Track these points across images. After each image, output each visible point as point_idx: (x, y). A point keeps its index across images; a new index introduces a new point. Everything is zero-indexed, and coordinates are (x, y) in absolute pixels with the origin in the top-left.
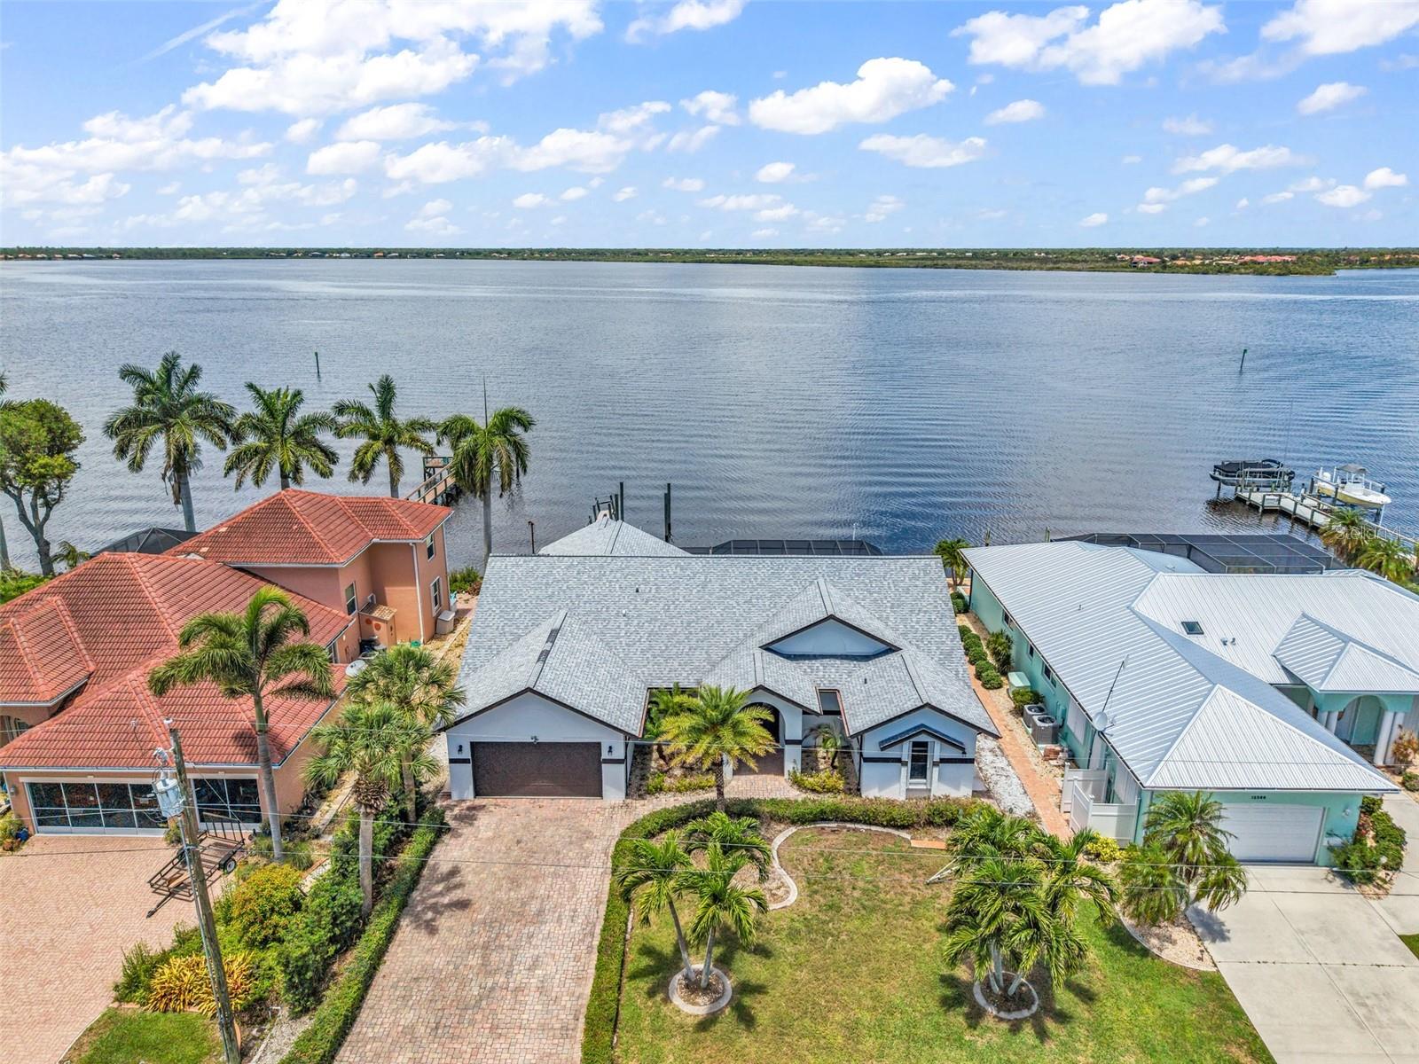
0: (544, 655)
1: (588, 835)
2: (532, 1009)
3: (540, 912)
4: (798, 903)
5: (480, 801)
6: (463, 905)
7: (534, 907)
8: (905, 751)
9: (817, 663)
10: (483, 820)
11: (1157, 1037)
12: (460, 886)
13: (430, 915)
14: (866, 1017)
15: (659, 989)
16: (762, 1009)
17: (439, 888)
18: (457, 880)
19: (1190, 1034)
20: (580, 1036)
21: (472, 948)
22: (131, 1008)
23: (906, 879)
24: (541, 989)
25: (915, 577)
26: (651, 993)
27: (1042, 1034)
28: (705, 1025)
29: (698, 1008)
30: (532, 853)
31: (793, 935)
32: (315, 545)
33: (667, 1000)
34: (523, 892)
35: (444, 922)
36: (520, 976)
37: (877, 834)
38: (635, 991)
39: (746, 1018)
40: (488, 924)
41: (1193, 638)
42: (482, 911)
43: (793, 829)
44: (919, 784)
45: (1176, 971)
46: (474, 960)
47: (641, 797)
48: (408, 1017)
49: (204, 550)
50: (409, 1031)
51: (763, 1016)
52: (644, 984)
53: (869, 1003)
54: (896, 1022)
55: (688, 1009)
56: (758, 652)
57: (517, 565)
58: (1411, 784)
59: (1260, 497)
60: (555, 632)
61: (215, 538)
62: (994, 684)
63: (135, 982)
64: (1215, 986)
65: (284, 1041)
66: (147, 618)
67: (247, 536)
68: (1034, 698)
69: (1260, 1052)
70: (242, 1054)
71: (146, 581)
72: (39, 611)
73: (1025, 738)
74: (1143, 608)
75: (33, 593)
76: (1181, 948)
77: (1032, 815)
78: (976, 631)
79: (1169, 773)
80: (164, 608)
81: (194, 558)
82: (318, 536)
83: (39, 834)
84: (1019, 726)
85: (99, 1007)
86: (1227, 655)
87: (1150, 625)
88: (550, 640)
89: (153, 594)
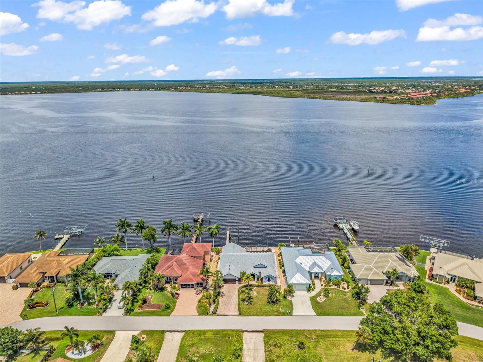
0: (229, 269)
1: (235, 288)
2: (233, 303)
3: (232, 296)
4: (256, 294)
5: (223, 285)
6: (225, 295)
8: (267, 279)
9: (259, 269)
10: (224, 287)
11: (285, 305)
13: (222, 296)
15: (244, 302)
16: (252, 303)
18: (223, 293)
19: (287, 305)
20: (237, 305)
22: (199, 304)
27: (275, 305)
28: (248, 304)
29: (247, 303)
30: (230, 290)
31: (255, 297)
34: (230, 294)
35: (224, 296)
36: (231, 301)
37: (264, 288)
38: (241, 302)
39: (251, 304)
40: (228, 297)
41: (301, 265)
42: (226, 296)
43: (256, 287)
44: (269, 282)
45: (288, 300)
46: (227, 300)
47: (240, 284)
50: (223, 305)
52: (242, 301)
53: (261, 303)
54: (263, 304)
56: (252, 268)
57: (224, 255)
58: (321, 282)
59: (340, 226)
60: (230, 265)
61: (187, 252)
62: (281, 268)
63: (199, 302)
64: (291, 301)
65: (213, 306)
66: (186, 265)
67: (190, 251)
68: (284, 271)
69: (292, 306)
70: (210, 307)
71: (184, 260)
72: (174, 264)
73: (282, 276)
74: (296, 261)
75: (172, 262)
76: (289, 298)
77: (280, 286)
78: (281, 260)
79: (291, 282)
80: (187, 264)
81: (185, 255)
82: (199, 251)
83: (181, 289)
84: (282, 275)
85: (197, 304)
86: (304, 267)
87: (296, 263)
88: (230, 267)
89: (185, 261)
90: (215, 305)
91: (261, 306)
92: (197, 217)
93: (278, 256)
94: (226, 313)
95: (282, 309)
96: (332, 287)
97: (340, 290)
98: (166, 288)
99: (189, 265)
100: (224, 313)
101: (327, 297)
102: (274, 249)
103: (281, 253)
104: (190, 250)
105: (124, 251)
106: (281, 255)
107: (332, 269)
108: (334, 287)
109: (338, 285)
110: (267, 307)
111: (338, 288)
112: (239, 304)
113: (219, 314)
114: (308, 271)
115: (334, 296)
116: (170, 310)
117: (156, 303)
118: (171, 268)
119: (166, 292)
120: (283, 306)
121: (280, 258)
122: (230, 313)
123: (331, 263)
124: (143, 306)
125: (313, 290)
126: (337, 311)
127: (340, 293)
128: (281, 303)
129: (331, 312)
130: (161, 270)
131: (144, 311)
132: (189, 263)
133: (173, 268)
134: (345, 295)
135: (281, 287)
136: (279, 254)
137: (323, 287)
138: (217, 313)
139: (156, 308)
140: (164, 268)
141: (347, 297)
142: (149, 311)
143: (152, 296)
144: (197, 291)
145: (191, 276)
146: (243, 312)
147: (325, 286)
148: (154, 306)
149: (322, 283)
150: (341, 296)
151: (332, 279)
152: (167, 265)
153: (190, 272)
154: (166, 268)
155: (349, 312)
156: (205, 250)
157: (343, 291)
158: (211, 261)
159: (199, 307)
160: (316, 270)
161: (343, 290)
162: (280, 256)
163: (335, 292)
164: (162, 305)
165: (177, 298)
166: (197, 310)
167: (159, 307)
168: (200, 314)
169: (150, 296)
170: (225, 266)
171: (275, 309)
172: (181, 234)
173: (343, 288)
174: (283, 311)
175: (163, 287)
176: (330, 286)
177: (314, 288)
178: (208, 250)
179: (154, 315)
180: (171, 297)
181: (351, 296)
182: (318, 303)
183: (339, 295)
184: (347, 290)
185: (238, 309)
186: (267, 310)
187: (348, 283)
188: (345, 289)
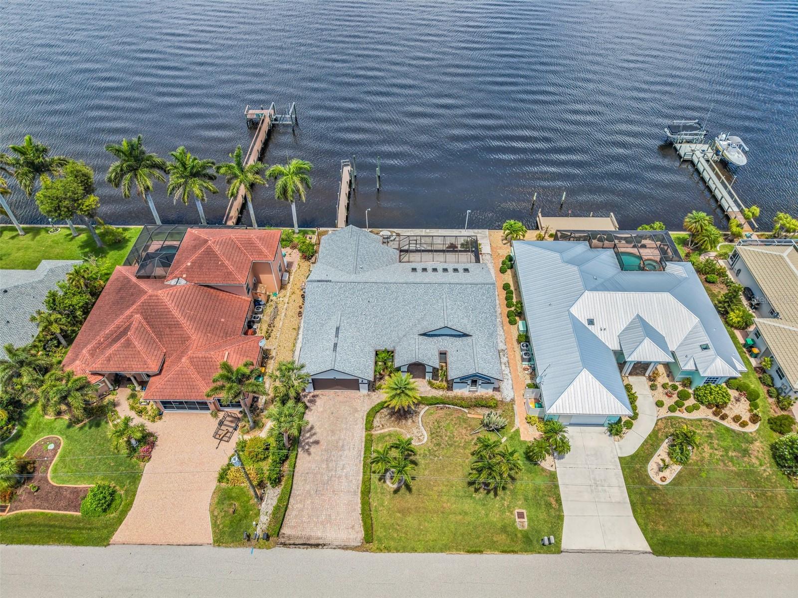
0: (335, 345)
1: (356, 410)
2: (344, 485)
3: (343, 446)
4: (427, 443)
5: (317, 392)
6: (317, 442)
7: (340, 444)
8: (469, 382)
9: (440, 338)
10: (319, 402)
11: (530, 495)
12: (315, 434)
13: (307, 447)
14: (445, 489)
15: (383, 479)
16: (414, 486)
17: (308, 435)
18: (313, 431)
19: (541, 494)
20: (360, 495)
21: (322, 461)
22: (224, 485)
23: (464, 431)
24: (346, 477)
25: (483, 294)
26: (380, 480)
27: (496, 495)
28: (396, 491)
29: (394, 485)
30: (337, 418)
31: (425, 456)
32: (230, 273)
33: (385, 482)
34: (337, 437)
35: (313, 450)
36: (339, 472)
37: (457, 410)
38: (374, 480)
39: (409, 488)
40: (327, 451)
41: (590, 327)
42: (324, 445)
43: (427, 407)
44: (474, 388)
45: (543, 470)
46: (324, 466)
47: (374, 391)
48: (308, 487)
49: (184, 276)
50: (309, 492)
51: (414, 489)
52: (378, 476)
53: (446, 483)
54: (453, 492)
55: (391, 485)
56: (417, 337)
57: (318, 287)
58: (653, 387)
59: (685, 149)
60: (338, 329)
61: (187, 269)
62: (512, 323)
63: (222, 477)
64: (553, 476)
65: (272, 496)
66: (178, 325)
67: (201, 267)
68: (525, 339)
69: (559, 500)
70: (261, 499)
71: (171, 306)
72: (135, 325)
73: (518, 358)
74: (574, 310)
75: (128, 312)
76: (548, 463)
77: (513, 400)
78: (512, 288)
79: (556, 408)
80: (182, 321)
81: (183, 282)
82: (231, 268)
83: (166, 412)
84: (518, 352)
85: (214, 484)
86: (601, 336)
87: (574, 320)
88: (337, 335)
89: (176, 313)
90: (278, 490)
91: (445, 498)
92: (258, 115)
93: (502, 271)
94: (317, 533)
95: (521, 515)
96: (695, 415)
97: (728, 430)
98: (115, 404)
99: (188, 327)
100: (307, 532)
101: (683, 460)
102: (487, 240)
103: (510, 259)
104: (199, 264)
105: (13, 238)
106: (512, 267)
107: (705, 348)
108: (704, 413)
109: (718, 407)
110: (468, 505)
111: (717, 419)
112: (366, 492)
113: (289, 538)
114: (615, 352)
115: (706, 455)
116: (112, 515)
117: (64, 481)
118: (122, 340)
119: (111, 424)
120: (526, 500)
121: (508, 277)
122: (331, 534)
123: (696, 320)
124: (20, 491)
125: (629, 425)
126: (725, 529)
127: (728, 442)
128: (518, 483)
129: (702, 534)
130: (89, 347)
131: (17, 518)
132: (192, 319)
133: (128, 344)
134: (746, 453)
135: (515, 407)
136: (504, 263)
137: (664, 412)
138: (286, 530)
139: (62, 504)
140: (100, 338)
141: (754, 460)
142: (34, 515)
143: (57, 445)
144: (221, 423)
145: (195, 376)
146: (379, 532)
147: (671, 409)
148: (57, 496)
149: (660, 394)
150: (731, 459)
151: (698, 383)
152: (112, 327)
153: (191, 359)
154: (106, 338)
155: (769, 535)
156: (256, 258)
157: (738, 434)
158: (282, 286)
159: (221, 502)
160: (646, 351)
161: (736, 427)
162: (509, 271)
163: (710, 436)
164: (85, 490)
165: (147, 457)
166: (212, 512)
167: (75, 499)
168: (219, 540)
169: (51, 447)
170: (323, 325)
171: (495, 517)
172: (181, 189)
173: (737, 419)
174: (526, 527)
175: (106, 401)
176: (689, 410)
177: (635, 417)
178: (264, 260)
179: (49, 537)
180: (124, 451)
181: (768, 459)
182: (654, 489)
183: (726, 450)
184: (752, 428)
185: (362, 514)
186: (468, 518)
187: (752, 397)
188: (744, 425)
